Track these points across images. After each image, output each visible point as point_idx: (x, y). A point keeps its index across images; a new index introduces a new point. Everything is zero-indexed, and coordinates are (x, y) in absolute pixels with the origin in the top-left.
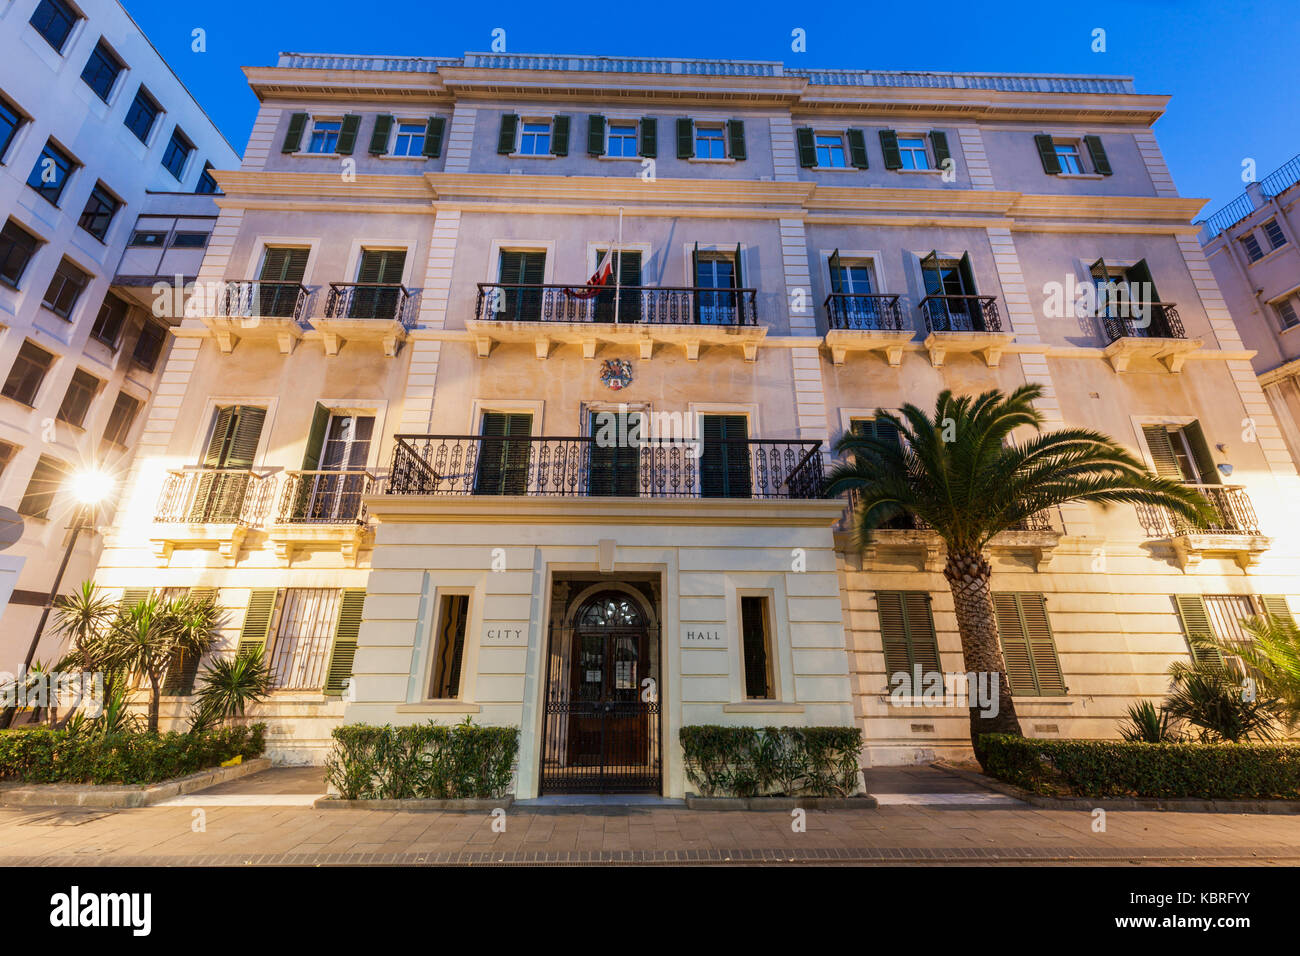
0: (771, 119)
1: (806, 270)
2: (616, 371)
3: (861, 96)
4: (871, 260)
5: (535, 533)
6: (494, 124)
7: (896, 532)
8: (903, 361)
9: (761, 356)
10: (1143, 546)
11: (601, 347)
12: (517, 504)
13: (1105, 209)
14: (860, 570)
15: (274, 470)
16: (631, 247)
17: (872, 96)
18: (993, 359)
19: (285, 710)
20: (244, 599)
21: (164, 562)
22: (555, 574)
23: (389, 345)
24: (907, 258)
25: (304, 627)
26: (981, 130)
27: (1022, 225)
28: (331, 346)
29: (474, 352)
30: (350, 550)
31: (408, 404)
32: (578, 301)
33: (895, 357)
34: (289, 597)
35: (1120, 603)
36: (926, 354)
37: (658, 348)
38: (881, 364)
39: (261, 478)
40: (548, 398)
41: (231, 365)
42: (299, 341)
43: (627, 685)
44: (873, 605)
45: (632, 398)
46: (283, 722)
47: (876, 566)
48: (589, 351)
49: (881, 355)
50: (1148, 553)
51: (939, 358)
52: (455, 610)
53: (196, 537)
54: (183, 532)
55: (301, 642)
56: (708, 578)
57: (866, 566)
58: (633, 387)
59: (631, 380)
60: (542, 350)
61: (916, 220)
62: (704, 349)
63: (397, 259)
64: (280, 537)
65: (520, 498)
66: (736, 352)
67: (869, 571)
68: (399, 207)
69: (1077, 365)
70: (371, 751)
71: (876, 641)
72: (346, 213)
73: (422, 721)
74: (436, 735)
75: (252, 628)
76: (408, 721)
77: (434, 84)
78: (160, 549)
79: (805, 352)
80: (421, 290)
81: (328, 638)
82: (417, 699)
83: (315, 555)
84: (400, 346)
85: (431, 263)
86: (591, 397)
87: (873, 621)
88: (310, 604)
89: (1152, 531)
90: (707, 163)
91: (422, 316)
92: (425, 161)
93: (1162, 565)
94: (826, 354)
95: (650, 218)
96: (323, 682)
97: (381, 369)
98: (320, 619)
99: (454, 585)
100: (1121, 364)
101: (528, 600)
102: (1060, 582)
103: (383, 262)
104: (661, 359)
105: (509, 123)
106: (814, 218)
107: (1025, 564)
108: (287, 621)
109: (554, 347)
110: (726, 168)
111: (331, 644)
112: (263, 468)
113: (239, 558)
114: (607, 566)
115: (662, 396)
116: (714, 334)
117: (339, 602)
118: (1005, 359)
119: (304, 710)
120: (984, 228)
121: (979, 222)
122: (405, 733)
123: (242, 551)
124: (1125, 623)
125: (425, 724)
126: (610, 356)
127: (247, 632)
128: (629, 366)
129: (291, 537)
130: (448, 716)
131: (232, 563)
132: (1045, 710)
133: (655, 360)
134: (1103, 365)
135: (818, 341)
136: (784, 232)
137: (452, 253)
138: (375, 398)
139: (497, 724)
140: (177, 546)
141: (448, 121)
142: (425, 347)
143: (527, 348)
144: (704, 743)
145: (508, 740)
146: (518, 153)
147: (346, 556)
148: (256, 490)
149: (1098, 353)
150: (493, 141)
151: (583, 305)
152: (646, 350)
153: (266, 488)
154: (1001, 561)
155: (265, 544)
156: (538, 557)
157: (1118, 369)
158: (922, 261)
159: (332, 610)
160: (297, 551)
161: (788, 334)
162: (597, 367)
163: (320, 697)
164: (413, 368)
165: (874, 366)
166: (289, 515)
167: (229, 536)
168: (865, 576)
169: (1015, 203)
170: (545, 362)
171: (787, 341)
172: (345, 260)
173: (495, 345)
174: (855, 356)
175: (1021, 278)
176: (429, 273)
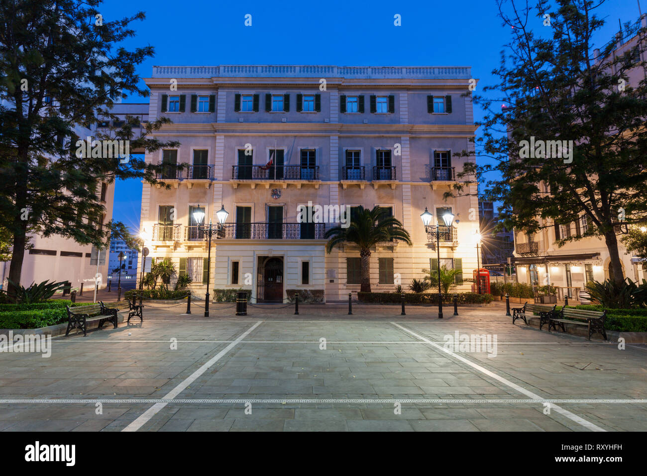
0: (331, 93)
1: (337, 156)
2: (275, 193)
3: (364, 82)
4: (360, 150)
5: (253, 248)
6: (233, 97)
7: (352, 242)
8: (365, 188)
9: (320, 187)
10: (426, 245)
11: (271, 185)
12: (248, 241)
13: (444, 129)
14: (343, 252)
15: (180, 225)
16: (280, 148)
17: (368, 82)
18: (393, 187)
19: (193, 287)
20: (178, 261)
21: (156, 251)
22: (259, 257)
23: (207, 186)
24: (372, 149)
25: (195, 267)
26: (408, 94)
27: (414, 135)
28: (190, 186)
29: (233, 187)
30: (205, 248)
31: (215, 205)
32: (263, 171)
33: (362, 187)
34: (190, 260)
35: (414, 261)
36: (373, 185)
37: (288, 185)
38: (358, 189)
39: (176, 227)
40: (256, 202)
41: (161, 193)
42: (179, 184)
43: (279, 282)
44: (346, 261)
45: (281, 202)
46: (194, 290)
47: (348, 251)
48: (267, 187)
49: (359, 186)
50: (427, 247)
51: (376, 187)
52: (236, 265)
53: (164, 245)
54: (161, 243)
55: (194, 271)
56: (294, 258)
57: (345, 251)
58: (281, 198)
59: (280, 196)
60: (253, 187)
61: (377, 135)
62: (303, 185)
63: (205, 153)
64: (186, 245)
65: (249, 240)
66: (313, 186)
67: (346, 252)
68: (204, 134)
69: (421, 188)
70: (221, 294)
71: (345, 271)
72: (187, 136)
73: (231, 288)
74: (235, 291)
75: (182, 267)
76: (228, 288)
77: (210, 82)
78: (155, 248)
79: (334, 186)
80: (215, 165)
81: (201, 270)
82: (229, 284)
83: (194, 248)
84: (210, 185)
85: (217, 156)
86: (268, 201)
87: (345, 265)
88: (195, 261)
89: (430, 240)
90: (307, 113)
91: (216, 175)
92: (210, 114)
93: (430, 250)
94: (341, 186)
95: (287, 136)
96: (202, 280)
97: (205, 193)
98: (198, 265)
99: (235, 259)
100: (435, 188)
101: (252, 257)
102: (399, 255)
103: (201, 154)
104: (289, 189)
105: (238, 97)
106: (342, 135)
107: (390, 250)
108: (190, 266)
109: (257, 185)
110: (314, 115)
111: (202, 271)
112: (177, 224)
113: (175, 250)
114: (271, 255)
115: (289, 201)
116: (305, 182)
117: (203, 261)
118: (397, 186)
119: (198, 287)
120: (400, 137)
121: (399, 135)
122: (228, 291)
123: (175, 248)
124: (414, 266)
125: (232, 289)
126: (274, 188)
127: (181, 268)
128: (280, 191)
129: (189, 245)
130: (236, 287)
131: (173, 251)
132: (387, 288)
133: (288, 189)
134: (429, 187)
135: (338, 182)
136: (331, 141)
137: (223, 152)
138: (204, 202)
139: (247, 289)
140: (158, 246)
141: (216, 96)
142: (218, 186)
143: (249, 186)
144: (290, 292)
145: (250, 292)
146: (241, 111)
147: (203, 249)
148: (175, 231)
149: (428, 184)
150: (233, 106)
151: (265, 172)
152: (285, 186)
153: (178, 230)
154: (384, 249)
155: (181, 246)
156: (254, 253)
157: (433, 189)
158: (377, 151)
159: (201, 263)
160: (190, 248)
161: (330, 180)
162: (270, 192)
163: (202, 284)
164: (215, 193)
165: (356, 190)
166: (187, 238)
167: (173, 244)
168: (345, 254)
169: (412, 127)
170: (254, 191)
171: (328, 182)
172: (189, 155)
173: (239, 185)
174: (350, 186)
175: (409, 157)
176: (217, 160)
